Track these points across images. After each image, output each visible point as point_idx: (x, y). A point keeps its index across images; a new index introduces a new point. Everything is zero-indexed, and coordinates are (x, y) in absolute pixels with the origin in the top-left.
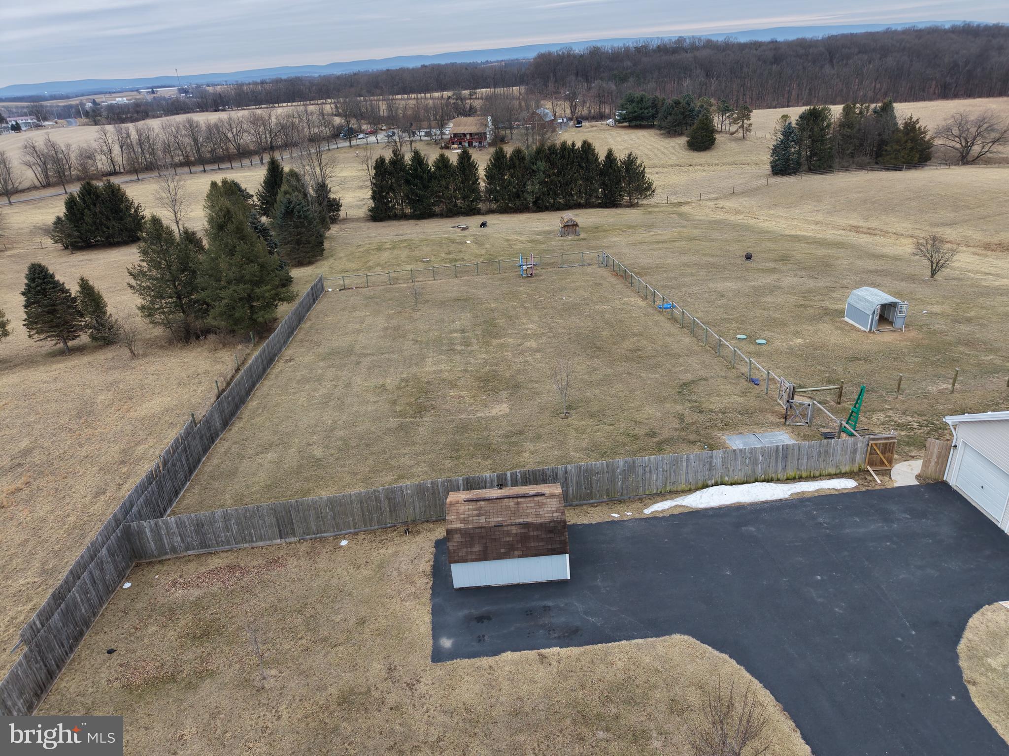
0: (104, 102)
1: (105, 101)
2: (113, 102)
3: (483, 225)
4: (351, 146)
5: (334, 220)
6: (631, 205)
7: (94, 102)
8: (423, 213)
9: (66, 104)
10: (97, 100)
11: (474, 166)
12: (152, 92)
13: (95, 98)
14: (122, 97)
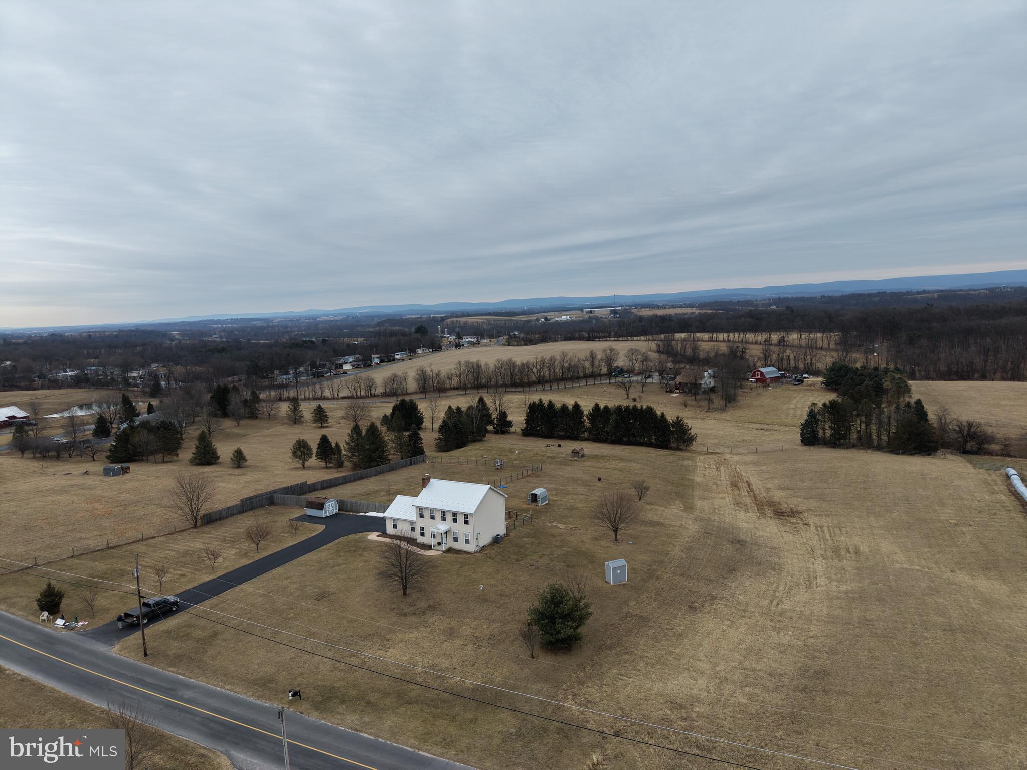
1: (555, 318)
2: (559, 319)
3: (559, 446)
4: (610, 383)
5: (504, 432)
6: (678, 449)
7: (546, 319)
8: (549, 435)
9: (526, 319)
10: (548, 317)
11: (581, 413)
12: (591, 312)
13: (549, 315)
14: (568, 315)
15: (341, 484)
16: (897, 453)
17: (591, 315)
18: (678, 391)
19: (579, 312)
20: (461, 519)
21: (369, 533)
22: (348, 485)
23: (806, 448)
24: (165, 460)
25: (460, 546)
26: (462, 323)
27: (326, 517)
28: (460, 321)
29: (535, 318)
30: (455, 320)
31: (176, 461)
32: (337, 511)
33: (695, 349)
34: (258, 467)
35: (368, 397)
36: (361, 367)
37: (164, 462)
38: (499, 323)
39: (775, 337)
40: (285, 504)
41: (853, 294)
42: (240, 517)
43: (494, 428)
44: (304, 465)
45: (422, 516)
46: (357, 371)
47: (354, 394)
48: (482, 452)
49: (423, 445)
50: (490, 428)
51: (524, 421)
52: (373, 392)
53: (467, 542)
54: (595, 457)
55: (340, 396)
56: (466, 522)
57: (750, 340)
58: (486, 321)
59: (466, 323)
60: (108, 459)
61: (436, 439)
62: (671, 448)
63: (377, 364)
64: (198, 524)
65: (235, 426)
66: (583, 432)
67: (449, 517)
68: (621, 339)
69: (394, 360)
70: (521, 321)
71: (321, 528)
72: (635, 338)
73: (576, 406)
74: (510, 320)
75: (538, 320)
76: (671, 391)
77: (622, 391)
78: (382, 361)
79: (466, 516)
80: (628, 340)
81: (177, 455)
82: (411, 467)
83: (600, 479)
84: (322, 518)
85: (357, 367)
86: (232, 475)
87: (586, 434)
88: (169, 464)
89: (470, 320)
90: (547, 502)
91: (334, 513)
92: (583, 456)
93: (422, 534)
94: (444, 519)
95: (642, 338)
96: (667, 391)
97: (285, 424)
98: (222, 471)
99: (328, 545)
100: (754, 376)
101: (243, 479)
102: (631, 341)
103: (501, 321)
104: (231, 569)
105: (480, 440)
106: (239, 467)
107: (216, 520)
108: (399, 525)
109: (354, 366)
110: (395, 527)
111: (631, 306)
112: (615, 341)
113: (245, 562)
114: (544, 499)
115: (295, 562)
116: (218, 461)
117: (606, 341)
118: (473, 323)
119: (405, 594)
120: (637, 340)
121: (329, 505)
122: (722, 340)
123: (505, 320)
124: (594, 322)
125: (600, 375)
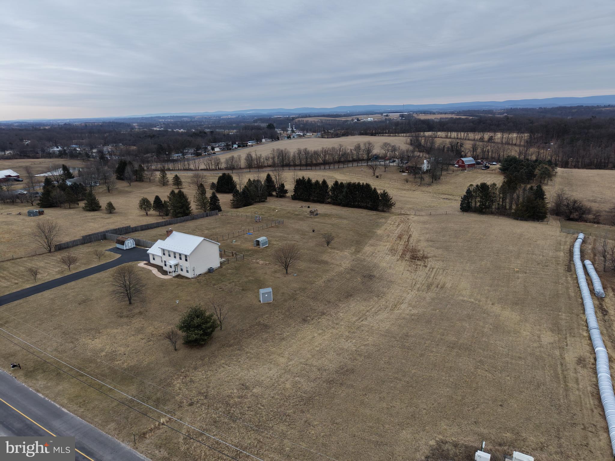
0: (362, 120)
2: (366, 120)
3: (309, 207)
5: (282, 197)
6: (383, 211)
7: (358, 120)
9: (345, 119)
10: (359, 118)
11: (327, 186)
12: (387, 116)
13: (360, 117)
14: (372, 117)
15: (156, 227)
16: (517, 219)
17: (387, 117)
18: (407, 172)
19: (380, 115)
20: (183, 258)
21: (141, 262)
22: (160, 228)
23: (461, 213)
24: (71, 207)
25: (184, 273)
26: (305, 121)
27: (126, 250)
28: (303, 120)
29: (351, 119)
30: (300, 119)
31: (78, 208)
32: (135, 246)
33: (433, 143)
34: (122, 213)
35: (217, 170)
36: (225, 150)
37: (70, 208)
38: (328, 122)
39: (487, 136)
40: (111, 240)
41: (560, 107)
42: (81, 246)
43: (276, 193)
44: (147, 214)
45: (164, 254)
46: (222, 152)
47: (208, 168)
48: (256, 210)
49: (220, 204)
50: (274, 193)
51: (293, 190)
52: (220, 167)
53: (187, 272)
54: (325, 215)
55: (199, 169)
56: (186, 260)
57: (471, 138)
58: (320, 120)
59: (307, 121)
60: (38, 205)
61: (231, 200)
62: (378, 210)
63: (235, 148)
64: (53, 250)
65: (128, 186)
66: (328, 199)
67: (178, 256)
68: (392, 135)
69: (247, 146)
70: (341, 120)
71: (118, 256)
72: (401, 135)
73: (324, 182)
74: (335, 120)
75: (353, 120)
76: (403, 172)
77: (371, 171)
78: (239, 146)
79: (186, 256)
80: (396, 136)
81: (78, 204)
82: (207, 218)
83: (313, 231)
84: (124, 250)
85: (223, 150)
86: (102, 218)
87: (329, 200)
88: (72, 209)
89: (310, 119)
90: (267, 245)
91: (132, 247)
92: (317, 214)
93: (165, 265)
94: (175, 257)
95: (405, 135)
96: (400, 172)
97: (157, 185)
98: (98, 215)
99: (113, 268)
100: (458, 163)
101: (108, 221)
102: (398, 136)
103: (329, 120)
104: (50, 280)
105: (264, 201)
106: (111, 213)
107: (65, 248)
108: (155, 257)
109: (221, 149)
110: (154, 259)
111: (414, 112)
112: (388, 136)
113: (58, 276)
114: (264, 244)
115: (85, 279)
116: (101, 209)
117: (383, 136)
118: (311, 121)
119: (130, 303)
120: (402, 136)
121: (128, 242)
122: (453, 137)
123: (332, 120)
124: (388, 122)
125: (363, 160)
